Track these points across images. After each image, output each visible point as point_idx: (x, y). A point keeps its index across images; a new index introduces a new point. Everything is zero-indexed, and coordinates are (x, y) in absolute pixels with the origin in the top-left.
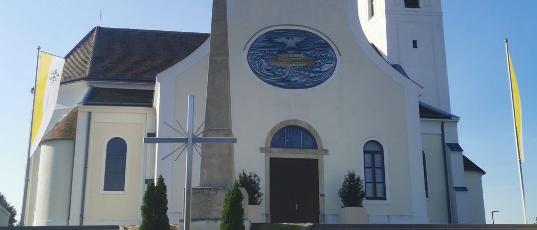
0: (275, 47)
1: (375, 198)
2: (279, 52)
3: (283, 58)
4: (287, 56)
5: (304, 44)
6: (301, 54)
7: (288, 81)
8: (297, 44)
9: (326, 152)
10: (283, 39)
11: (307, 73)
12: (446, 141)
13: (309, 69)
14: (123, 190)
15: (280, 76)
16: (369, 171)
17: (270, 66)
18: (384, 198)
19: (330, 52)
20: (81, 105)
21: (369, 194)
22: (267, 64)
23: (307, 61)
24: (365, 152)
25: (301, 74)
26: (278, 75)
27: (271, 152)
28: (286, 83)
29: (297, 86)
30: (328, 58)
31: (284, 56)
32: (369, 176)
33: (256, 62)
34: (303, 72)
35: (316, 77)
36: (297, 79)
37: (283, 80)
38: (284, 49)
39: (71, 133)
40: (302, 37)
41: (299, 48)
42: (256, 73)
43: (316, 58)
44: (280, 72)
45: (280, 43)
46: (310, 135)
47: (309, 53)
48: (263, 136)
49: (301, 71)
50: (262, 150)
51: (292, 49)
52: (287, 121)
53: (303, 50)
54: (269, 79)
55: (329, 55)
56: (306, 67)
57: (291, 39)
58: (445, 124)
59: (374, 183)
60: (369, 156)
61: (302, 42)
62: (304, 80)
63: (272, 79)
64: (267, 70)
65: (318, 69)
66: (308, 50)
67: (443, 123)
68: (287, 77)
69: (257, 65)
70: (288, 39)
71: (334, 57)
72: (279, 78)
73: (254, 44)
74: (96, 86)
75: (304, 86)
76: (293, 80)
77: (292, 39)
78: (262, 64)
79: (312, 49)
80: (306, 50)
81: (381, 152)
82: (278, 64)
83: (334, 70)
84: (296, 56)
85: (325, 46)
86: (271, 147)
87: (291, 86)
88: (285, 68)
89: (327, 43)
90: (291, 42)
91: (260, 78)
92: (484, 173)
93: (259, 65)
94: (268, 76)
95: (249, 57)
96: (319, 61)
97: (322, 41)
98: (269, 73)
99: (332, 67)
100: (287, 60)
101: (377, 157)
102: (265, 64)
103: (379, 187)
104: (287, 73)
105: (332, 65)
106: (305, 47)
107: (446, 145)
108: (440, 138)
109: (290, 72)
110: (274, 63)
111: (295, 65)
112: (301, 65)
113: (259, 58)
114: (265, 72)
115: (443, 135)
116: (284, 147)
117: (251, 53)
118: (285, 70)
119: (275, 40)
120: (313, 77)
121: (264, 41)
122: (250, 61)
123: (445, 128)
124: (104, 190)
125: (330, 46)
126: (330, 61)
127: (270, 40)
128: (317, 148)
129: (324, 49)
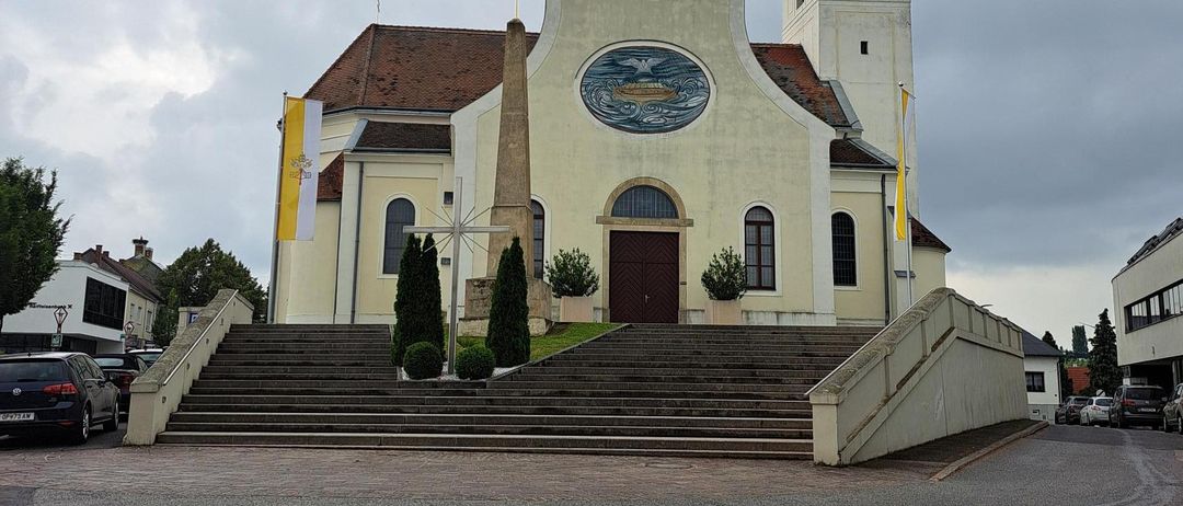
0: (620, 73)
1: (760, 287)
2: (627, 80)
3: (632, 89)
4: (638, 86)
5: (662, 69)
6: (658, 82)
7: (638, 122)
8: (652, 69)
9: (691, 223)
10: (632, 62)
11: (666, 111)
12: (888, 204)
13: (670, 105)
15: (627, 115)
16: (753, 249)
17: (613, 101)
18: (773, 288)
19: (701, 79)
20: (349, 152)
21: (752, 281)
22: (608, 98)
23: (666, 93)
24: (747, 223)
25: (657, 113)
26: (623, 114)
27: (611, 223)
28: (636, 125)
29: (652, 129)
30: (698, 88)
31: (633, 85)
32: (753, 256)
33: (593, 95)
34: (660, 109)
35: (680, 116)
36: (651, 120)
37: (631, 121)
38: (633, 76)
39: (335, 191)
40: (660, 57)
41: (655, 75)
42: (592, 112)
43: (679, 89)
44: (626, 109)
45: (628, 66)
46: (668, 198)
47: (669, 81)
48: (601, 201)
49: (657, 109)
50: (599, 220)
51: (645, 75)
52: (636, 179)
53: (662, 77)
54: (611, 119)
55: (700, 84)
56: (665, 101)
57: (644, 61)
58: (887, 178)
59: (759, 266)
60: (753, 228)
61: (660, 65)
62: (662, 121)
63: (615, 120)
64: (608, 106)
65: (683, 105)
66: (669, 77)
67: (884, 176)
68: (637, 116)
69: (594, 100)
70: (640, 60)
71: (706, 86)
72: (625, 118)
73: (591, 68)
74: (371, 119)
75: (661, 129)
76: (645, 120)
77: (646, 60)
78: (601, 98)
79: (674, 75)
80: (666, 77)
81: (771, 223)
82: (625, 98)
83: (706, 105)
84: (651, 85)
85: (695, 69)
86: (613, 215)
87: (642, 130)
88: (635, 104)
89: (697, 66)
90: (644, 66)
91: (597, 119)
92: (949, 250)
93: (596, 101)
94: (609, 116)
95: (583, 89)
96: (685, 92)
97: (690, 63)
98: (611, 110)
99: (704, 101)
100: (637, 92)
101: (765, 230)
102: (606, 98)
103: (766, 272)
104: (637, 111)
105: (703, 98)
106: (664, 73)
107: (887, 210)
108: (879, 198)
109: (641, 109)
110: (618, 97)
111: (648, 99)
112: (658, 99)
113: (598, 90)
114: (605, 109)
115: (883, 194)
116: (631, 216)
117: (587, 81)
118: (634, 107)
119: (621, 63)
120: (675, 117)
121: (604, 65)
122: (584, 94)
123: (887, 184)
124: (384, 272)
125: (701, 70)
126: (701, 92)
127: (613, 63)
128: (677, 217)
129: (693, 75)
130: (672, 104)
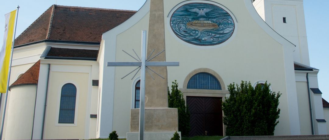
0: (190, 15)
2: (194, 19)
3: (196, 23)
4: (199, 22)
5: (211, 14)
6: (209, 20)
7: (200, 40)
8: (206, 14)
11: (213, 35)
12: (310, 87)
13: (216, 32)
14: (73, 123)
15: (194, 36)
17: (186, 29)
19: (230, 19)
20: (43, 59)
22: (184, 27)
23: (213, 25)
25: (209, 35)
26: (192, 36)
27: (187, 92)
28: (199, 42)
29: (206, 44)
30: (229, 24)
31: (197, 22)
33: (176, 26)
34: (211, 34)
35: (220, 37)
36: (206, 39)
38: (196, 17)
39: (34, 79)
40: (210, 8)
41: (207, 16)
43: (220, 24)
44: (193, 33)
45: (194, 12)
46: (216, 79)
47: (215, 20)
49: (209, 33)
51: (202, 17)
52: (199, 69)
54: (186, 38)
55: (229, 22)
56: (213, 30)
57: (201, 10)
58: (309, 75)
61: (209, 12)
62: (212, 39)
63: (188, 38)
64: (184, 31)
65: (222, 32)
66: (214, 18)
67: (307, 74)
68: (199, 37)
69: (177, 28)
70: (200, 9)
71: (233, 23)
72: (193, 37)
73: (175, 13)
75: (211, 44)
76: (203, 39)
77: (203, 10)
78: (181, 27)
79: (217, 17)
80: (212, 18)
82: (193, 28)
83: (233, 32)
84: (206, 22)
85: (227, 15)
87: (202, 44)
88: (198, 31)
89: (227, 13)
90: (202, 12)
91: (179, 37)
93: (178, 28)
94: (185, 36)
95: (171, 22)
97: (224, 12)
98: (186, 34)
99: (232, 30)
100: (198, 25)
102: (183, 27)
104: (199, 34)
105: (231, 29)
106: (212, 16)
107: (310, 90)
108: (306, 84)
109: (201, 33)
110: (189, 27)
111: (204, 28)
112: (209, 29)
113: (179, 23)
114: (183, 33)
115: (308, 82)
117: (173, 19)
118: (197, 32)
119: (190, 10)
120: (218, 38)
121: (182, 11)
122: (172, 25)
123: (309, 77)
124: (59, 123)
125: (230, 15)
126: (230, 26)
127: (186, 10)
128: (220, 89)
129: (226, 17)
130: (216, 31)
